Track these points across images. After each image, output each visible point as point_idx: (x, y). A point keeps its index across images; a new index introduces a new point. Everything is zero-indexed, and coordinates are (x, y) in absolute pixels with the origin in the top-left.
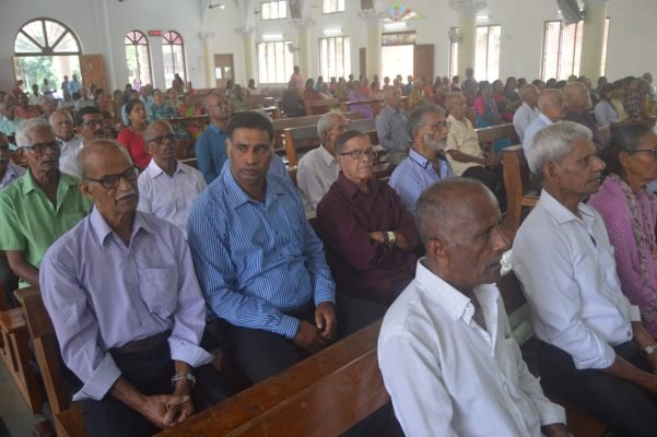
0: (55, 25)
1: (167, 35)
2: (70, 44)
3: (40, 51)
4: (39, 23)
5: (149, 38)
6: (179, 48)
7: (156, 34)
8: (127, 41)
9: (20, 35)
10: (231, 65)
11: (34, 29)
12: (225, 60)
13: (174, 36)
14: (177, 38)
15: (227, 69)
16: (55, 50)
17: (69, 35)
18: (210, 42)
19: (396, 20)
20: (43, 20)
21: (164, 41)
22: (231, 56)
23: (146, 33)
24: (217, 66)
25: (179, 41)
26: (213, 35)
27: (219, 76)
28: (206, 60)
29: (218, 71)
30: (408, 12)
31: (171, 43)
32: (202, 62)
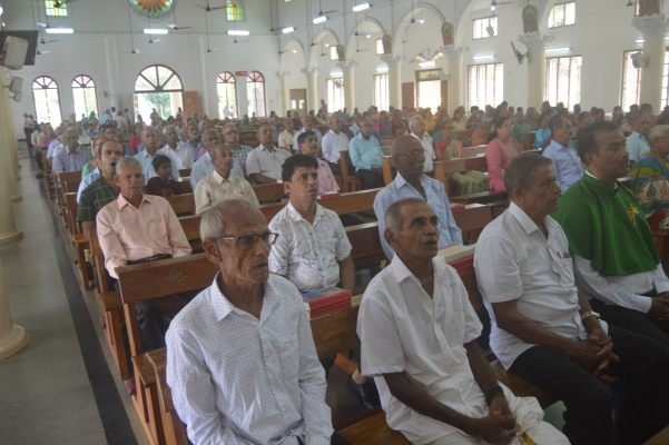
0: (166, 70)
1: (252, 75)
2: (175, 83)
3: (153, 89)
4: (154, 68)
5: (237, 78)
6: (262, 85)
7: (242, 74)
8: (219, 80)
9: (140, 78)
10: (305, 98)
11: (150, 73)
12: (299, 94)
13: (257, 75)
14: (260, 77)
15: (302, 101)
16: (165, 88)
17: (175, 77)
18: (286, 79)
19: (429, 59)
20: (157, 66)
21: (249, 79)
22: (305, 90)
23: (235, 74)
24: (292, 98)
25: (261, 79)
26: (289, 73)
28: (283, 94)
29: (294, 103)
30: (437, 53)
31: (254, 81)
32: (280, 97)
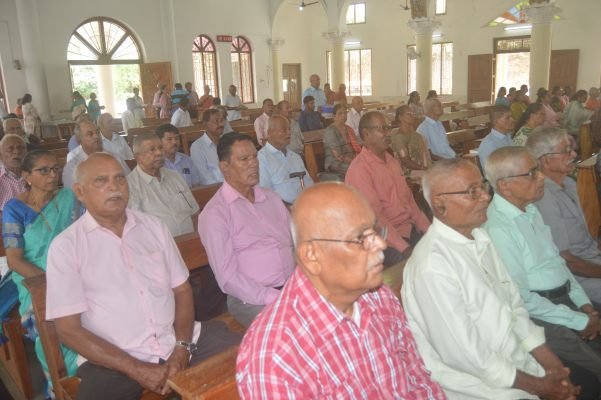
0: (115, 27)
1: (235, 42)
2: (129, 50)
3: (96, 58)
4: (95, 24)
5: (216, 44)
6: (245, 57)
7: (225, 39)
8: (194, 48)
9: (74, 39)
10: (299, 77)
11: (89, 30)
12: (292, 70)
13: (242, 42)
14: (244, 45)
15: (293, 81)
16: (114, 57)
17: (129, 40)
18: (280, 50)
19: (521, 22)
20: (101, 20)
21: (233, 48)
22: (298, 66)
23: (214, 39)
24: (284, 77)
25: (246, 49)
26: (283, 42)
27: (285, 89)
28: (275, 70)
29: (285, 82)
31: (238, 50)
32: (271, 73)
